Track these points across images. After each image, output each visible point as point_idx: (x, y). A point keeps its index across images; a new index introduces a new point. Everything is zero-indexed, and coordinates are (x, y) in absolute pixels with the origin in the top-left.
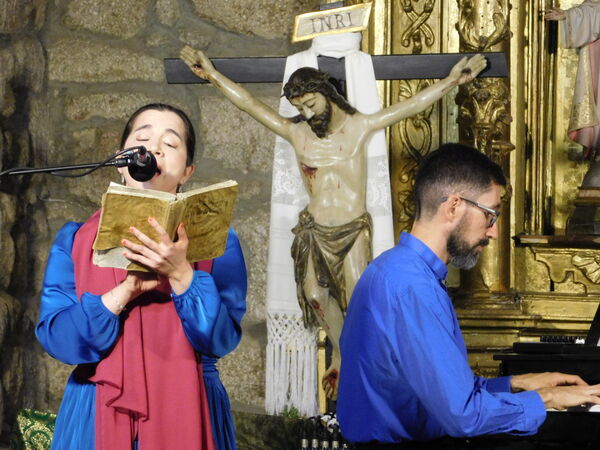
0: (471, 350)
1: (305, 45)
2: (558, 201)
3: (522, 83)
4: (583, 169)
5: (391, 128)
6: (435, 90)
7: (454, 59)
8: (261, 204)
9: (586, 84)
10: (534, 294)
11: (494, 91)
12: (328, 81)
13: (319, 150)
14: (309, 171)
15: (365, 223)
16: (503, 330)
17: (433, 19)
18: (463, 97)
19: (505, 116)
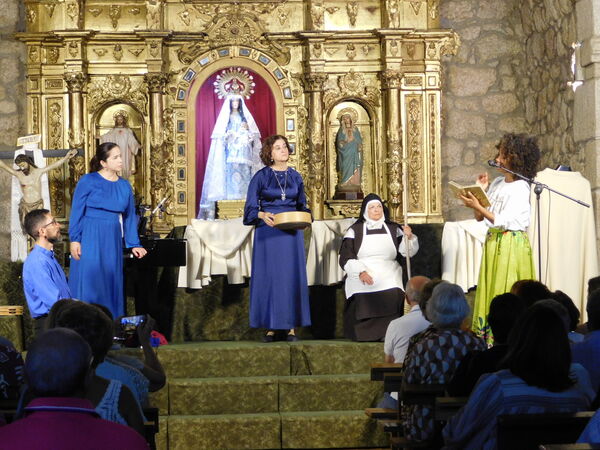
1: (21, 147)
5: (49, 172)
6: (62, 160)
7: (68, 151)
8: (9, 197)
11: (80, 161)
12: (28, 158)
13: (26, 179)
14: (23, 186)
15: (41, 202)
17: (61, 139)
18: (71, 163)
19: (84, 168)
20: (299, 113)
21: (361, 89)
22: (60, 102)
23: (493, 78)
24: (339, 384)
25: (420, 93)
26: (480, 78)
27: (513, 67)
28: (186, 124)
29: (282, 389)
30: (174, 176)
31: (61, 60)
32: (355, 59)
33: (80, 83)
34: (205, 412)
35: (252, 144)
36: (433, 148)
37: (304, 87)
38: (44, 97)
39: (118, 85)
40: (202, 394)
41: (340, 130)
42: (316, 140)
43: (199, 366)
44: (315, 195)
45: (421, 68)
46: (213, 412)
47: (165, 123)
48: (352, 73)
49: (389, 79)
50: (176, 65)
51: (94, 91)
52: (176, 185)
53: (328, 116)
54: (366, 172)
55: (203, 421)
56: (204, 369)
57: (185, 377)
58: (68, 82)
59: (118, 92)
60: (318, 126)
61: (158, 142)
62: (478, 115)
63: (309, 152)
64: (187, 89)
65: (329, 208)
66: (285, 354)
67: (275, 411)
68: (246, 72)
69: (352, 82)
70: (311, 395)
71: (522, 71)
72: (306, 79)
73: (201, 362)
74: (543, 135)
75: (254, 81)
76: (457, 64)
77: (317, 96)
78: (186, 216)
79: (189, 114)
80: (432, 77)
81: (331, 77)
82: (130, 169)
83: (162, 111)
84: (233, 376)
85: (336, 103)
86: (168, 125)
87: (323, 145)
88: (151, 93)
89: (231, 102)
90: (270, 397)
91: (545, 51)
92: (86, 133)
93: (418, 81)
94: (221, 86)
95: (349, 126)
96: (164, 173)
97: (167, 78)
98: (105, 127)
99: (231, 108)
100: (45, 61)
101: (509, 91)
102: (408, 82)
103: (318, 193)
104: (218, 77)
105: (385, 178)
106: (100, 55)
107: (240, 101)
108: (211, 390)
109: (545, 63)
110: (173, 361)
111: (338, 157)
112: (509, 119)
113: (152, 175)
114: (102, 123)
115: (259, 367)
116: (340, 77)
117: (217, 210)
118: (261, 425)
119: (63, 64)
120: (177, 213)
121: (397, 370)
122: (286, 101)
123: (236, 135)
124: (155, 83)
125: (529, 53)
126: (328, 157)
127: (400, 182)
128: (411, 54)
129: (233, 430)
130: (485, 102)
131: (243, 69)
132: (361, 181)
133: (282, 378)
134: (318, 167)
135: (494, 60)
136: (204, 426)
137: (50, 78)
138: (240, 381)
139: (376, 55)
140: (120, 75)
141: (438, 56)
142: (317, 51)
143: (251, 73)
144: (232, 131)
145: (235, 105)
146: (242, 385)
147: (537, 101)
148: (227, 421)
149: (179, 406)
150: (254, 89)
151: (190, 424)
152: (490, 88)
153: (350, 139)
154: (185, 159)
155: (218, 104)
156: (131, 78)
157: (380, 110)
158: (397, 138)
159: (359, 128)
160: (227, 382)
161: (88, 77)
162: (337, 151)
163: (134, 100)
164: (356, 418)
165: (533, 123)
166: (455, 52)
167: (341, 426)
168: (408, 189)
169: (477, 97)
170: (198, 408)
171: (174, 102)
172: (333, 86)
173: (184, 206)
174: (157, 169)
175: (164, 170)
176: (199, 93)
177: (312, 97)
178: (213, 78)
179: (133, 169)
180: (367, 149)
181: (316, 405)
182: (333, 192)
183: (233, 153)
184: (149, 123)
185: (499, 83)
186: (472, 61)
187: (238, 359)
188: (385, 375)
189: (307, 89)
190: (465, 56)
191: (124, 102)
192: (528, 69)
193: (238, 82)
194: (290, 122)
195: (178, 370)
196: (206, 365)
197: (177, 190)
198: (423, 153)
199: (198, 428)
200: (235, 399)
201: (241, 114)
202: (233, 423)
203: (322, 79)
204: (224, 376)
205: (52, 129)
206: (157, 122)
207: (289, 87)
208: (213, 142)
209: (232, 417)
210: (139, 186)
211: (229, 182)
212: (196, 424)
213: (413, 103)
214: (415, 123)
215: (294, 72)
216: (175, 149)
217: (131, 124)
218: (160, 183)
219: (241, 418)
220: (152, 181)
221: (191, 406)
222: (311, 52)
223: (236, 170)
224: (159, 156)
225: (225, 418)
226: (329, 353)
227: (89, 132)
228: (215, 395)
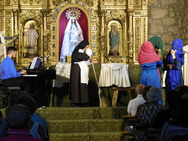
0: (16, 69)
2: (25, 53)
3: (20, 40)
4: (27, 49)
5: (6, 45)
6: (11, 41)
7: (13, 37)
9: (27, 40)
10: (22, 63)
11: (17, 41)
15: (3, 55)
16: (19, 67)
17: (10, 33)
18: (14, 41)
19: (19, 43)
20: (96, 24)
21: (119, 16)
22: (10, 19)
23: (167, 12)
24: (111, 123)
25: (140, 17)
26: (162, 12)
27: (174, 8)
28: (55, 28)
29: (90, 124)
30: (51, 47)
31: (11, 4)
32: (117, 5)
33: (18, 13)
34: (62, 132)
35: (79, 35)
36: (145, 37)
37: (98, 15)
38: (4, 18)
39: (31, 14)
40: (61, 126)
41: (111, 30)
42: (102, 34)
43: (60, 115)
44: (102, 54)
45: (141, 8)
46: (65, 132)
47: (48, 27)
48: (116, 10)
49: (129, 12)
50: (52, 7)
51: (22, 15)
52: (52, 50)
53: (107, 25)
54: (120, 46)
55: (62, 135)
56: (62, 117)
57: (55, 119)
58: (13, 12)
59: (31, 16)
60: (103, 29)
61: (45, 34)
62: (161, 26)
63: (100, 38)
64: (56, 15)
65: (107, 59)
66: (91, 111)
67: (87, 132)
68: (77, 9)
69: (116, 13)
70: (101, 126)
71: (177, 10)
72: (99, 12)
73: (61, 114)
74: (184, 33)
75: (80, 12)
76: (154, 7)
77: (103, 18)
78: (55, 61)
79: (56, 24)
80: (144, 11)
81: (108, 11)
82: (35, 44)
83: (47, 23)
84: (73, 119)
85: (110, 21)
86: (49, 28)
87: (105, 36)
88: (43, 17)
89: (72, 20)
90: (86, 127)
91: (186, 3)
92: (19, 31)
93: (140, 13)
94: (68, 14)
95: (114, 29)
96: (47, 45)
97: (49, 11)
98: (26, 29)
99: (72, 22)
100: (5, 4)
101: (172, 17)
102: (136, 14)
103: (103, 53)
104: (67, 11)
105: (127, 48)
106: (25, 3)
107: (75, 19)
108: (65, 124)
109: (185, 7)
110: (51, 113)
111: (110, 40)
112: (172, 27)
113: (43, 46)
114: (25, 27)
115: (82, 116)
116: (111, 11)
117: (66, 59)
118: (83, 137)
119: (11, 6)
120: (52, 60)
121: (133, 118)
122: (92, 20)
123: (74, 32)
124: (45, 13)
125: (179, 3)
126: (107, 40)
127: (133, 49)
128: (137, 3)
129: (73, 139)
130: (164, 21)
131: (76, 8)
132: (118, 49)
133: (91, 120)
134: (103, 44)
135: (167, 6)
136: (62, 137)
137: (7, 11)
138: (75, 121)
139: (124, 4)
140: (32, 10)
141: (147, 4)
142: (103, 2)
143: (79, 9)
144: (72, 30)
145: (73, 21)
146: (76, 123)
147: (182, 21)
148: (70, 135)
149: (53, 130)
150: (80, 15)
151: (57, 136)
152: (165, 16)
153: (115, 34)
154: (55, 40)
155: (67, 20)
156: (36, 11)
157: (125, 24)
158: (132, 33)
159: (118, 30)
160: (70, 121)
161: (20, 11)
162: (110, 38)
163: (37, 19)
164: (117, 135)
165: (181, 29)
166: (153, 3)
167: (112, 137)
168: (135, 52)
169: (161, 19)
170: (60, 131)
171: (51, 20)
172: (109, 15)
173: (55, 58)
174: (45, 44)
175: (48, 44)
176: (60, 16)
177: (101, 19)
178: (65, 11)
179: (36, 44)
180: (121, 37)
181: (103, 130)
182: (108, 53)
183: (72, 38)
184: (42, 27)
185: (169, 14)
186: (159, 6)
187: (74, 113)
188: (129, 120)
189: (100, 16)
190: (156, 4)
191: (33, 20)
192: (179, 9)
193: (74, 13)
194: (93, 28)
195: (53, 117)
196: (63, 115)
197: (52, 52)
198: (141, 39)
199: (60, 138)
200: (74, 127)
201: (76, 24)
202: (73, 136)
203: (105, 12)
204: (69, 119)
205: (7, 29)
206: (45, 27)
207: (93, 15)
208: (65, 34)
209: (72, 134)
210: (38, 50)
211: (71, 49)
212: (59, 136)
213: (138, 21)
214: (138, 28)
215: (95, 9)
216: (52, 37)
217: (36, 27)
218: (46, 49)
219: (76, 134)
220: (43, 48)
221: (58, 130)
222: (101, 2)
223: (73, 45)
224: (46, 39)
225: (70, 134)
226: (107, 111)
227: (20, 30)
228: (66, 126)
